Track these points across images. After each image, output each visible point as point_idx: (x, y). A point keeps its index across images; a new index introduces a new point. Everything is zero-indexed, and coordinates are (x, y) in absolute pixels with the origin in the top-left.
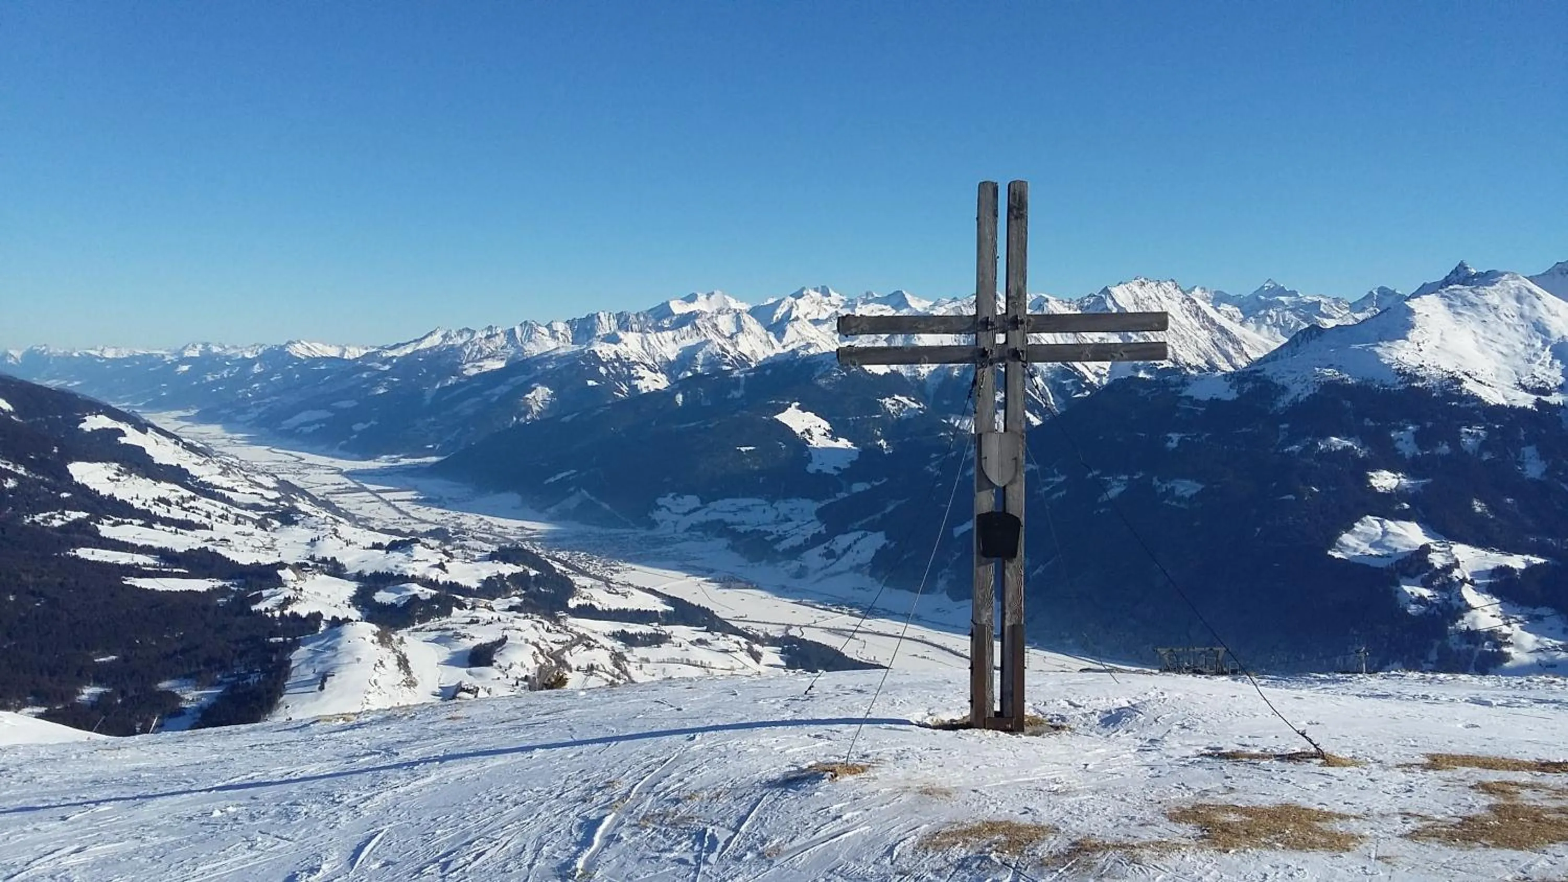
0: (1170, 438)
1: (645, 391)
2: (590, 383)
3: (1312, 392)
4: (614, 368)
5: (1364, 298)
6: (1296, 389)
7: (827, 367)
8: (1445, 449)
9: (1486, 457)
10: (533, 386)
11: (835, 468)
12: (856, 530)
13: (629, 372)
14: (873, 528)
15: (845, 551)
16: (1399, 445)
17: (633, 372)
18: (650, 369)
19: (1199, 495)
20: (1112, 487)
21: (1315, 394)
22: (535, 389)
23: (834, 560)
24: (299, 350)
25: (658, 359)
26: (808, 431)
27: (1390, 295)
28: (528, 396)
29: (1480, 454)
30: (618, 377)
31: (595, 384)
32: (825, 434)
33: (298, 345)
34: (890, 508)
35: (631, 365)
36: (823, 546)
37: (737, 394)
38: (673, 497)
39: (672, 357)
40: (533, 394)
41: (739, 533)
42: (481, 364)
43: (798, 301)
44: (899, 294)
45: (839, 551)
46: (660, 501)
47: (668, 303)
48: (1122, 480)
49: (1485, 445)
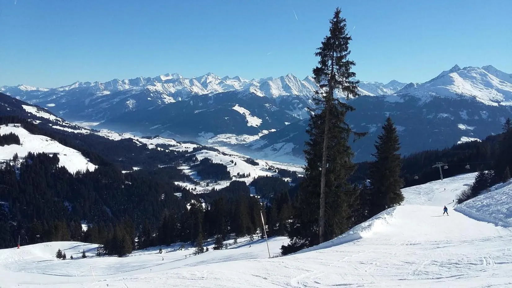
0: (386, 114)
1: (167, 103)
2: (149, 99)
3: (430, 100)
4: (155, 94)
5: (389, 83)
6: (423, 99)
7: (242, 94)
8: (476, 118)
9: (490, 120)
10: (129, 99)
11: (256, 125)
12: (281, 142)
13: (161, 96)
14: (288, 141)
15: (280, 148)
16: (462, 116)
17: (162, 96)
18: (167, 95)
19: (404, 130)
20: (371, 129)
21: (432, 101)
22: (129, 100)
23: (277, 152)
24: (22, 88)
25: (168, 93)
26: (244, 113)
27: (396, 83)
28: (127, 102)
29: (488, 119)
30: (157, 98)
31: (151, 99)
32: (249, 115)
33: (22, 86)
34: (291, 135)
35: (161, 94)
36: (271, 147)
37: (211, 102)
38: (204, 133)
39: (173, 92)
40: (129, 102)
41: (232, 144)
42: (103, 92)
43: (209, 77)
44: (237, 77)
45: (278, 149)
46: (200, 134)
47: (160, 76)
48: (374, 126)
49: (489, 117)
